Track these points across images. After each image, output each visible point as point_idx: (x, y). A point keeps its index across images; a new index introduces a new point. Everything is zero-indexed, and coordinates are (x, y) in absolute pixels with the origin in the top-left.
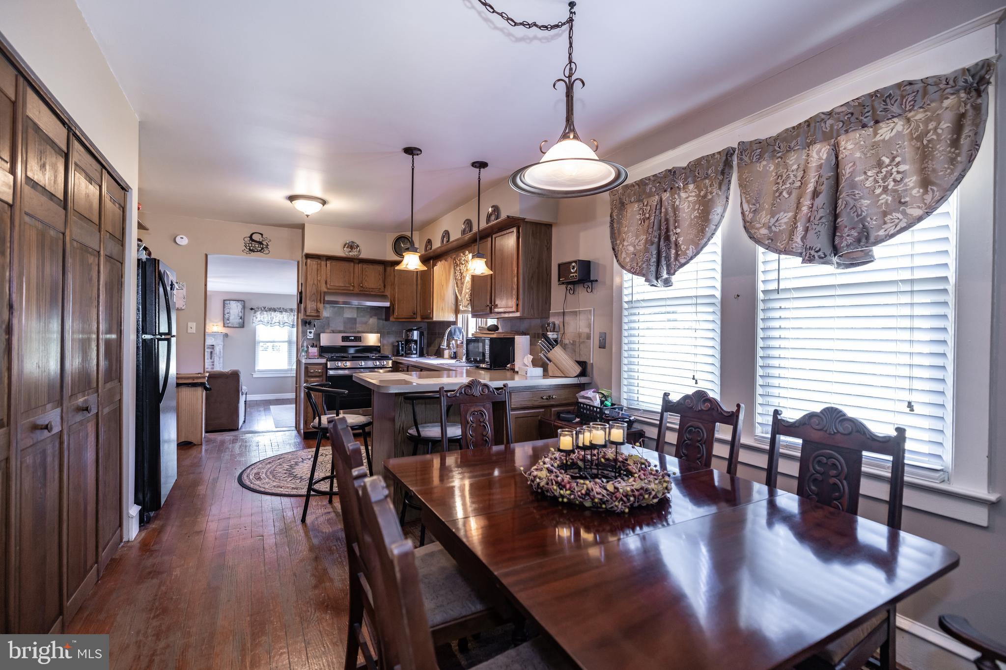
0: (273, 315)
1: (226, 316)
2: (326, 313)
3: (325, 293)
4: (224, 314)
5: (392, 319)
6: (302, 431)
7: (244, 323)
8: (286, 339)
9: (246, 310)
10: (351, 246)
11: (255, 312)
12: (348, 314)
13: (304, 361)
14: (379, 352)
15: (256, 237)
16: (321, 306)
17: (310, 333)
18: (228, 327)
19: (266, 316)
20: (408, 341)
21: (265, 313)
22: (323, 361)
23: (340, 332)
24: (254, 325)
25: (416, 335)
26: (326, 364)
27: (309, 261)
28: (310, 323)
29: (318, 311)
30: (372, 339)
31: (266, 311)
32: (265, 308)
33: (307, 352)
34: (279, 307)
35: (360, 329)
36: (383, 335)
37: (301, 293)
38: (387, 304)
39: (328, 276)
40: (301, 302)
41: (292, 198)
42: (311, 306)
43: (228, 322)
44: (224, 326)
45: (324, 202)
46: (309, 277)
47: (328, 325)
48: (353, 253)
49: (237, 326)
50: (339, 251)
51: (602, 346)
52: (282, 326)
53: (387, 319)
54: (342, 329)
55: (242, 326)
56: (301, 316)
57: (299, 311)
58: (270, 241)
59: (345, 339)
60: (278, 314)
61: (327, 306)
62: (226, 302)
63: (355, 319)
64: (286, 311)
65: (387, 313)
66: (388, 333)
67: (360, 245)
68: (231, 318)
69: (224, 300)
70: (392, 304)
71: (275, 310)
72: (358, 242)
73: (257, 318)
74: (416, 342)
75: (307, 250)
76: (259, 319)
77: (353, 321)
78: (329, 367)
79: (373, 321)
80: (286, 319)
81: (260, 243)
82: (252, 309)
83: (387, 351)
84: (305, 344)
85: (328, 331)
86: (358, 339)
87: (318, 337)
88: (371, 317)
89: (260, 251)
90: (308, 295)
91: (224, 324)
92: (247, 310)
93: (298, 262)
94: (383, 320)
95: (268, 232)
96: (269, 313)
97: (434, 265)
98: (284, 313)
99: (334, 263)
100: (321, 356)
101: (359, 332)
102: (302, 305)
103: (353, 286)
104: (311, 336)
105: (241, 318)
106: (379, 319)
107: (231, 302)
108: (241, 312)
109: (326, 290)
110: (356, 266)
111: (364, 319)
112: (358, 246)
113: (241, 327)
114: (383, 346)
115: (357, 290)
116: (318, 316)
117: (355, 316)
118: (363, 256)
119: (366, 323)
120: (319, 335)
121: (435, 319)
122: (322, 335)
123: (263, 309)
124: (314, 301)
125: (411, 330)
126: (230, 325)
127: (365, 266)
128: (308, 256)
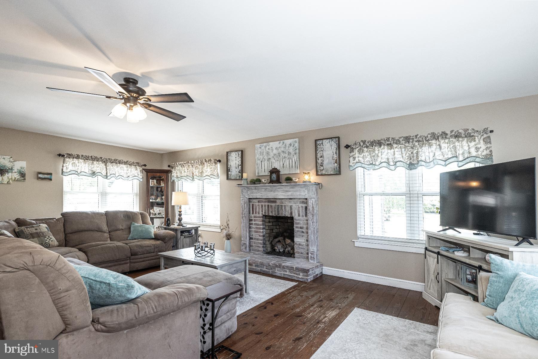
0: (377, 152)
1: (319, 161)
4: (316, 159)
7: (340, 167)
8: (403, 189)
11: (352, 150)
18: (322, 175)
21: (365, 149)
31: (367, 147)
32: (364, 142)
43: (322, 168)
44: (317, 175)
49: (332, 173)
52: (393, 168)
55: (338, 172)
62: (318, 142)
64: (398, 142)
68: (325, 163)
69: (316, 141)
71: (380, 144)
73: (354, 158)
80: (398, 156)
91: (317, 171)
92: (343, 149)
98: (395, 146)
105: (336, 162)
107: (324, 141)
108: (336, 153)
113: (336, 174)
123: (362, 144)
126: (324, 172)
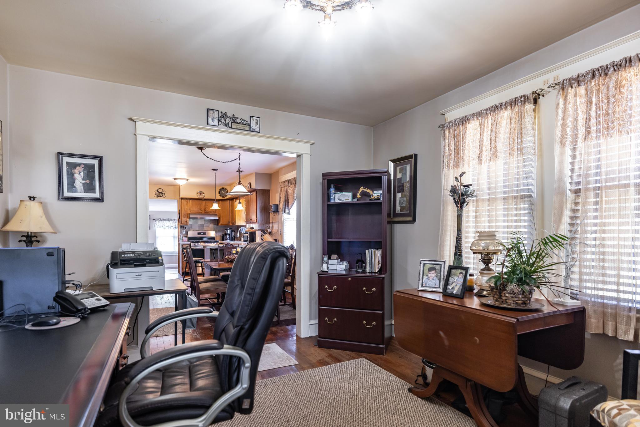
2: (190, 222)
3: (189, 214)
5: (219, 225)
6: (181, 273)
9: (151, 220)
10: (201, 193)
12: (201, 222)
13: (181, 243)
14: (215, 239)
15: (160, 191)
16: (188, 219)
17: (184, 231)
19: (161, 223)
20: (226, 234)
22: (189, 243)
23: (197, 231)
24: (155, 228)
25: (229, 232)
26: (191, 244)
27: (182, 200)
28: (183, 227)
29: (187, 222)
30: (212, 234)
33: (183, 239)
34: (168, 218)
35: (205, 229)
36: (216, 232)
37: (179, 214)
38: (217, 218)
39: (191, 206)
40: (179, 218)
41: (175, 179)
42: (183, 219)
45: (187, 180)
46: (183, 207)
47: (192, 227)
48: (202, 196)
50: (195, 196)
51: (280, 234)
53: (218, 225)
54: (198, 229)
56: (180, 224)
57: (179, 222)
58: (166, 192)
59: (199, 234)
60: (167, 222)
61: (191, 219)
63: (204, 225)
65: (216, 222)
66: (219, 231)
67: (204, 193)
70: (219, 218)
72: (204, 192)
74: (229, 234)
75: (181, 196)
76: (158, 225)
77: (203, 226)
78: (192, 245)
79: (212, 226)
81: (162, 193)
82: (154, 220)
83: (218, 239)
84: (182, 236)
85: (191, 230)
86: (205, 234)
87: (187, 233)
88: (211, 224)
89: (162, 196)
90: (182, 215)
93: (178, 201)
94: (216, 225)
95: (165, 189)
96: (163, 221)
97: (235, 202)
99: (193, 201)
100: (188, 241)
101: (205, 231)
102: (180, 219)
103: (202, 211)
104: (184, 232)
106: (214, 225)
109: (190, 212)
110: (203, 201)
111: (208, 225)
112: (203, 193)
114: (217, 237)
115: (203, 212)
116: (187, 224)
117: (204, 224)
118: (205, 198)
119: (208, 227)
120: (188, 232)
121: (236, 225)
122: (189, 232)
124: (185, 217)
125: (227, 229)
127: (207, 202)
128: (182, 199)
